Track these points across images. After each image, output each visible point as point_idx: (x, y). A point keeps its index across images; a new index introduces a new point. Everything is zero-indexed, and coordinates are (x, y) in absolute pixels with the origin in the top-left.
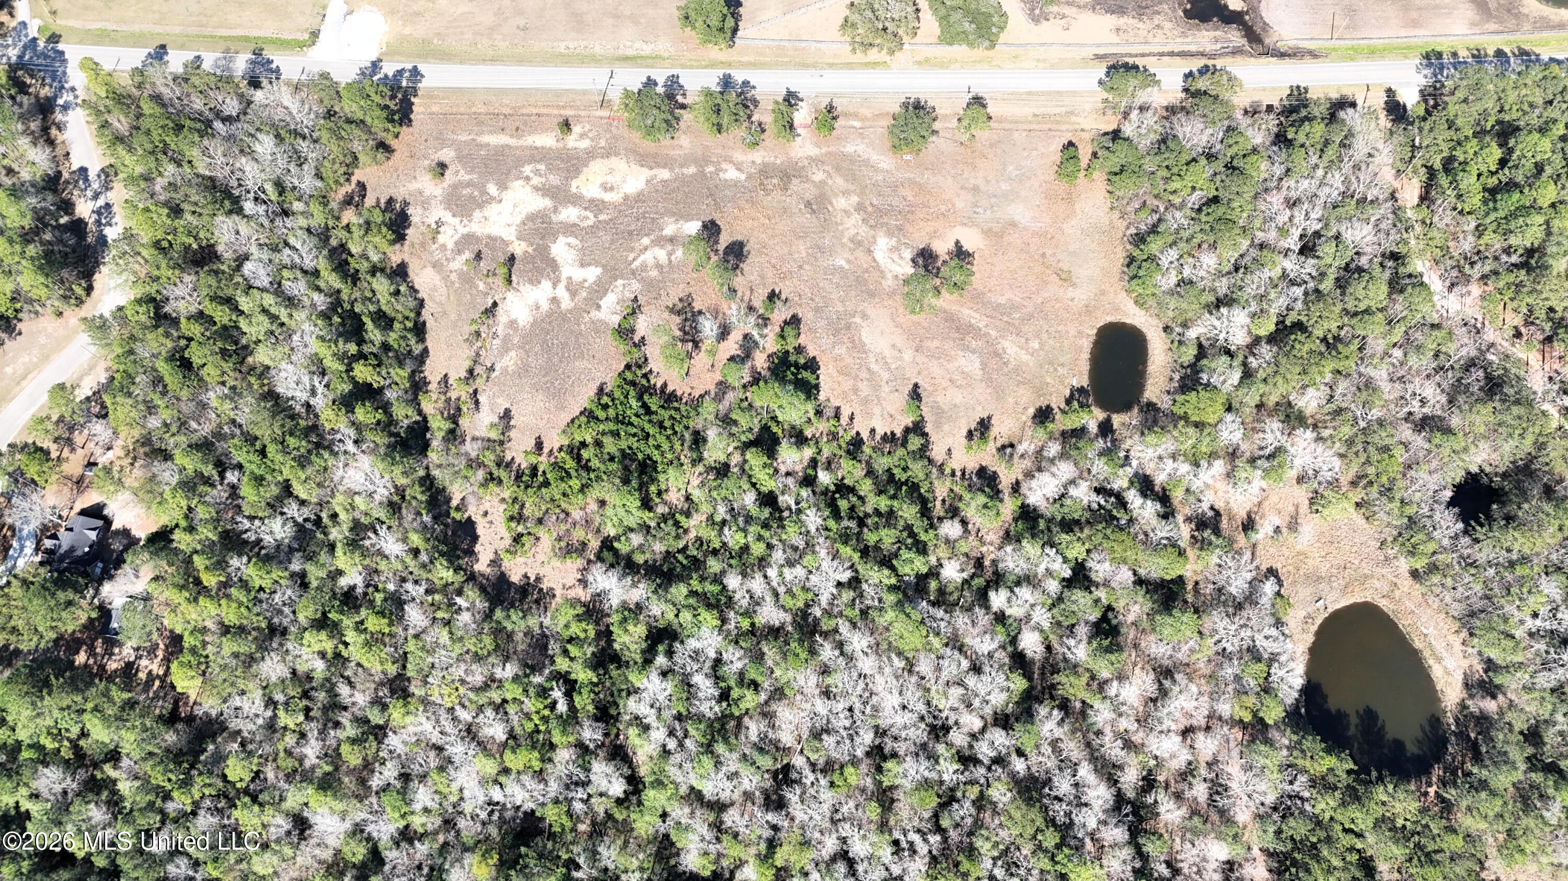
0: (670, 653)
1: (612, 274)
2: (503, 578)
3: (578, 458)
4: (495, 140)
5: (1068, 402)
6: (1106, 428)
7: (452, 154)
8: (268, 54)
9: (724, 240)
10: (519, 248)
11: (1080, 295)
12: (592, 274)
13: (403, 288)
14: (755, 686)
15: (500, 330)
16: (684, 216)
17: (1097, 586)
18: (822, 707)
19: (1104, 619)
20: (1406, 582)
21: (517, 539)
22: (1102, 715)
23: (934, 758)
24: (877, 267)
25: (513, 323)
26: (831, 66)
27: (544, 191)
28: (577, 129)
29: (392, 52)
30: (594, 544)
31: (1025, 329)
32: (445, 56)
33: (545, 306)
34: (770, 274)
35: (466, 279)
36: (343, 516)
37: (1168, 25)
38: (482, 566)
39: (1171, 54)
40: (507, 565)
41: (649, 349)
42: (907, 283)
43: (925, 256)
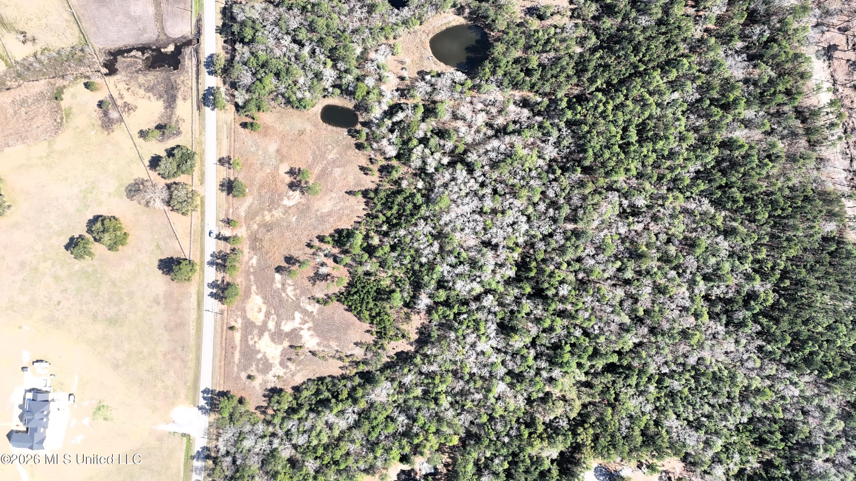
0: (448, 282)
1: (298, 307)
2: (417, 341)
3: (374, 317)
4: (237, 356)
5: (353, 137)
6: (365, 124)
7: (243, 373)
8: (194, 453)
9: (284, 264)
10: (286, 344)
11: (309, 127)
12: (298, 315)
13: (304, 387)
14: (459, 254)
15: (321, 349)
16: (273, 280)
17: (426, 134)
18: (467, 231)
19: (437, 134)
20: (423, 27)
21: (403, 336)
22: (469, 139)
23: (483, 196)
24: (297, 205)
25: (318, 344)
26: (203, 220)
27: (261, 335)
28: (233, 324)
29: (194, 403)
30: (405, 309)
31: (323, 150)
32: (197, 380)
33: (312, 332)
34: (298, 247)
35: (300, 363)
36: (396, 398)
37: (182, 78)
38: (412, 349)
39: (197, 78)
40: (412, 340)
41: (330, 293)
42: (303, 194)
43: (292, 186)
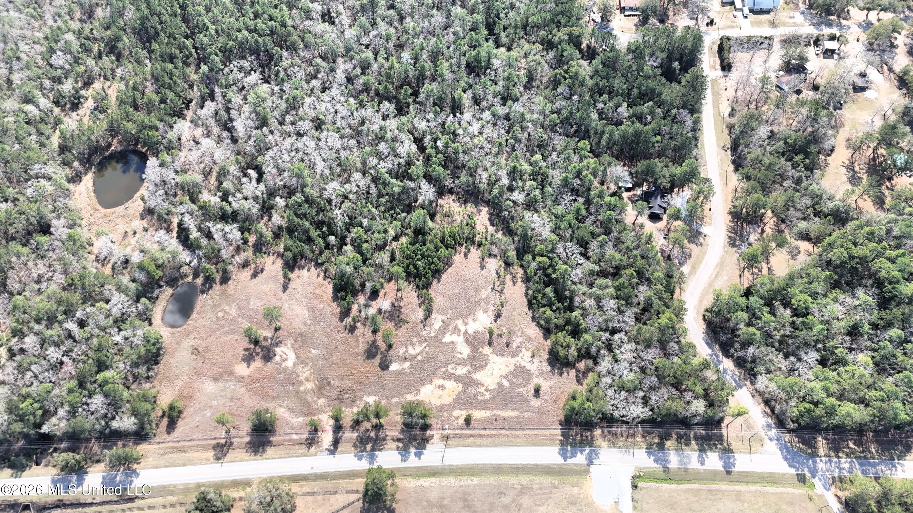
1: (437, 339)
2: (476, 205)
4: (508, 413)
5: (211, 287)
7: (532, 403)
9: (377, 360)
10: (487, 350)
11: (189, 342)
12: (447, 338)
13: (543, 324)
15: (491, 308)
16: (399, 373)
20: (86, 216)
24: (295, 349)
25: (485, 311)
26: (304, 478)
27: (477, 383)
28: (461, 421)
29: (583, 471)
30: (438, 218)
31: (223, 322)
32: (548, 470)
33: (470, 320)
34: (353, 344)
35: (512, 332)
40: (475, 210)
41: (417, 301)
42: (281, 342)
43: (268, 357)
